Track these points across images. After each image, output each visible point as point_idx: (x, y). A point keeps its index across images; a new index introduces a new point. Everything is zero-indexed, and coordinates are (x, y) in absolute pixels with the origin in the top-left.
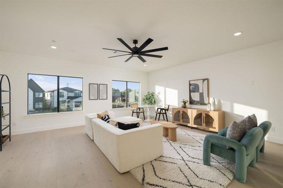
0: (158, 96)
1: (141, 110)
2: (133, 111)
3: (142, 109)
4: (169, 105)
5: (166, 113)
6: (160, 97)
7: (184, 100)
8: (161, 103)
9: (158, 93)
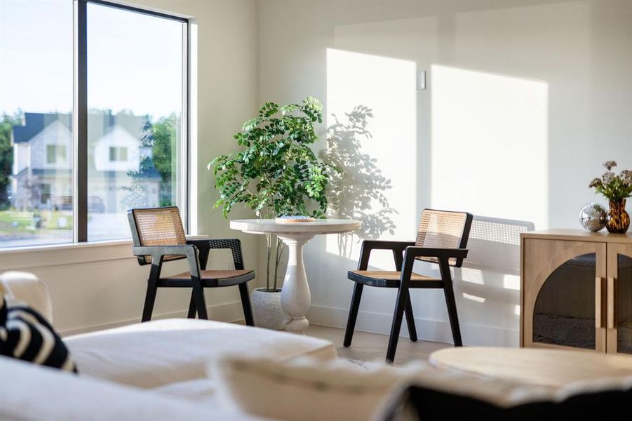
0: (346, 142)
1: (220, 261)
2: (156, 270)
3: (227, 253)
4: (469, 218)
5: (445, 283)
6: (365, 146)
7: (616, 171)
8: (383, 201)
9: (356, 116)
